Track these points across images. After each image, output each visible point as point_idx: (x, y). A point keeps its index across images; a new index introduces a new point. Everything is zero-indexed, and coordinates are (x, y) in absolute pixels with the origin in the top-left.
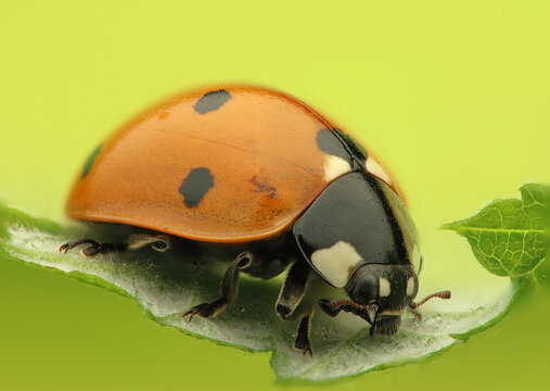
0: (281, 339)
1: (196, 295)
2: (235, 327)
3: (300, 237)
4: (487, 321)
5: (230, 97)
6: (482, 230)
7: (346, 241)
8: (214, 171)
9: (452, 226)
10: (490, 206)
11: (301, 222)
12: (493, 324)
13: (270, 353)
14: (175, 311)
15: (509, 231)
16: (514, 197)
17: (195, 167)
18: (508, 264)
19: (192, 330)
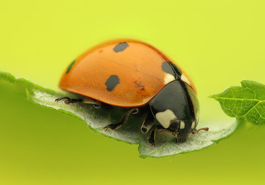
0: (143, 139)
1: (109, 120)
2: (124, 134)
3: (152, 107)
4: (226, 135)
5: (128, 46)
6: (225, 98)
7: (170, 109)
8: (120, 77)
9: (213, 97)
10: (228, 89)
11: (153, 100)
12: (228, 137)
13: (138, 145)
14: (101, 126)
15: (236, 99)
16: (238, 85)
17: (112, 74)
18: (235, 112)
19: (107, 134)
